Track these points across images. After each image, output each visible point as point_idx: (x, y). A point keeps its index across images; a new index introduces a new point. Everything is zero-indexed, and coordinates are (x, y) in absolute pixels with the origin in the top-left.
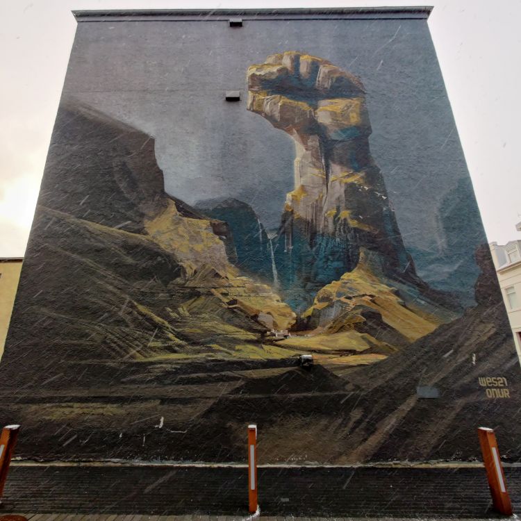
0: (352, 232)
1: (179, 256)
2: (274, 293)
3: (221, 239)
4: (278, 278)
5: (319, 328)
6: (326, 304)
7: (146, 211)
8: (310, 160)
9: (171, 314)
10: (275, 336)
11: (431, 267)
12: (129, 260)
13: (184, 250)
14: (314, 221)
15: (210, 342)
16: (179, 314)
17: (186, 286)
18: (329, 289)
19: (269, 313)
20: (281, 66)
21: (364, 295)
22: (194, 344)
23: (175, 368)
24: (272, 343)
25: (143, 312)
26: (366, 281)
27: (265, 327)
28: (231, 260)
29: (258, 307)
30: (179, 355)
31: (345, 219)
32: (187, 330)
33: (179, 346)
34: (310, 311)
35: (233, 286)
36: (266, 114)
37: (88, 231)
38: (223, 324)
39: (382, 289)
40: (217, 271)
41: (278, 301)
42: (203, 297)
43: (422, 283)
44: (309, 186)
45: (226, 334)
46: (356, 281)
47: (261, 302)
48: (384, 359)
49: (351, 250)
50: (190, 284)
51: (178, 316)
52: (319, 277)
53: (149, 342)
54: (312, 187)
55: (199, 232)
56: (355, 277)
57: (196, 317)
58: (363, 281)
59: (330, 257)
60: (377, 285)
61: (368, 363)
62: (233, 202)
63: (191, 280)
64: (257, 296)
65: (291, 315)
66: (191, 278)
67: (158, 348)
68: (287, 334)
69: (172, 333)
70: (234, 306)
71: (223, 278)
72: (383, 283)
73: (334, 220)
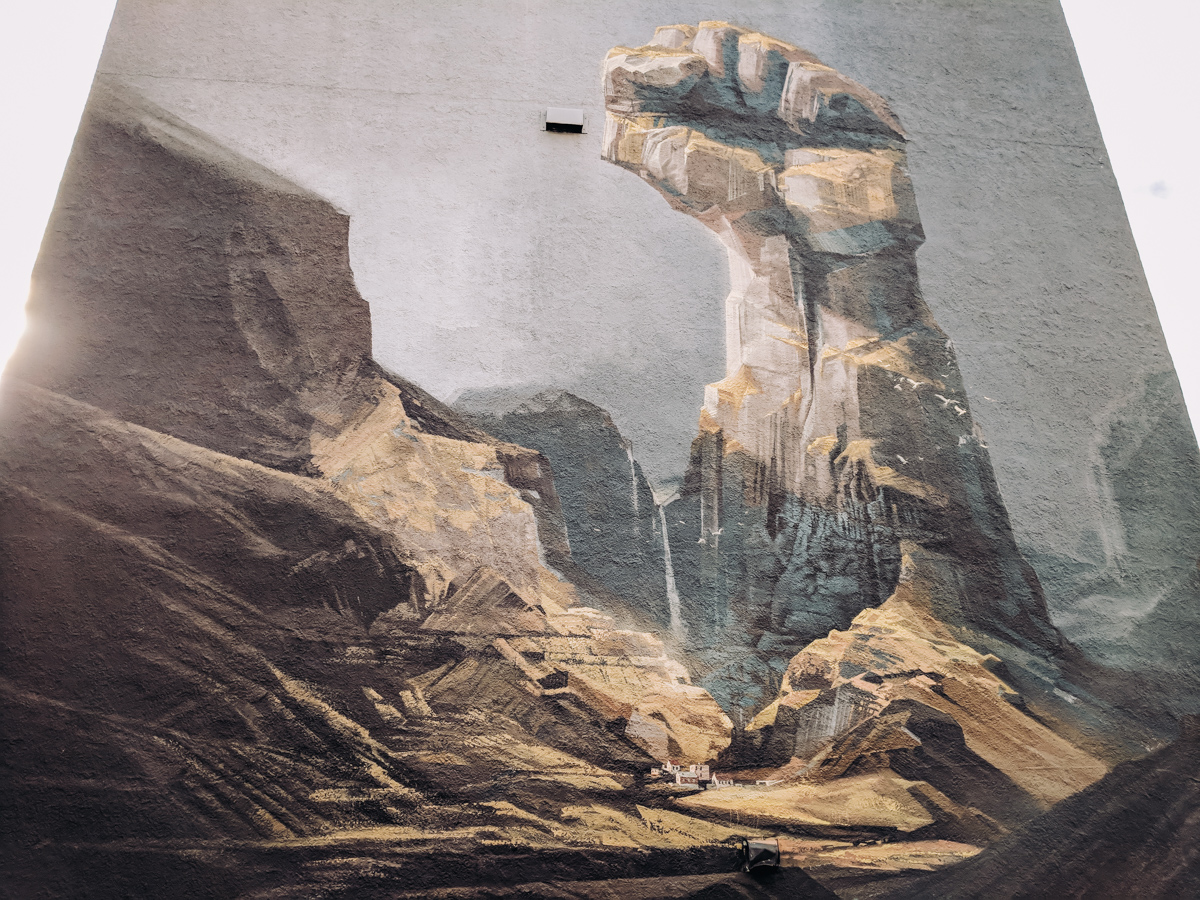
0: (880, 498)
1: (406, 541)
2: (670, 657)
3: (525, 498)
4: (683, 615)
5: (795, 761)
6: (813, 694)
7: (316, 411)
8: (767, 300)
9: (379, 707)
10: (673, 780)
11: (1087, 602)
12: (266, 547)
13: (423, 524)
14: (779, 462)
15: (496, 792)
16: (400, 706)
17: (424, 626)
18: (821, 653)
19: (657, 715)
20: (692, 56)
21: (913, 674)
22: (445, 797)
23: (385, 870)
24: (666, 801)
25: (299, 698)
26: (917, 632)
27: (645, 754)
28: (553, 558)
29: (623, 697)
30: (398, 829)
31: (861, 463)
32: (425, 756)
33: (400, 802)
34: (768, 715)
35: (557, 634)
36: (650, 175)
37: (150, 458)
38: (529, 742)
39: (960, 658)
40: (514, 589)
41: (682, 681)
42: (472, 662)
43: (1065, 646)
44: (763, 369)
45: (535, 773)
46: (891, 631)
47: (636, 682)
48: (972, 858)
49: (876, 547)
50: (436, 623)
51: (399, 715)
52: (794, 618)
53: (313, 789)
54: (773, 372)
55: (465, 475)
56: (890, 621)
57: (449, 719)
58: (910, 633)
59: (823, 564)
60: (949, 645)
61: (931, 866)
62: (560, 399)
63: (439, 612)
64: (623, 665)
65: (718, 725)
66: (439, 604)
67: (338, 806)
68: (707, 778)
69: (379, 763)
70: (559, 691)
71: (530, 609)
72: (964, 642)
73: (832, 463)
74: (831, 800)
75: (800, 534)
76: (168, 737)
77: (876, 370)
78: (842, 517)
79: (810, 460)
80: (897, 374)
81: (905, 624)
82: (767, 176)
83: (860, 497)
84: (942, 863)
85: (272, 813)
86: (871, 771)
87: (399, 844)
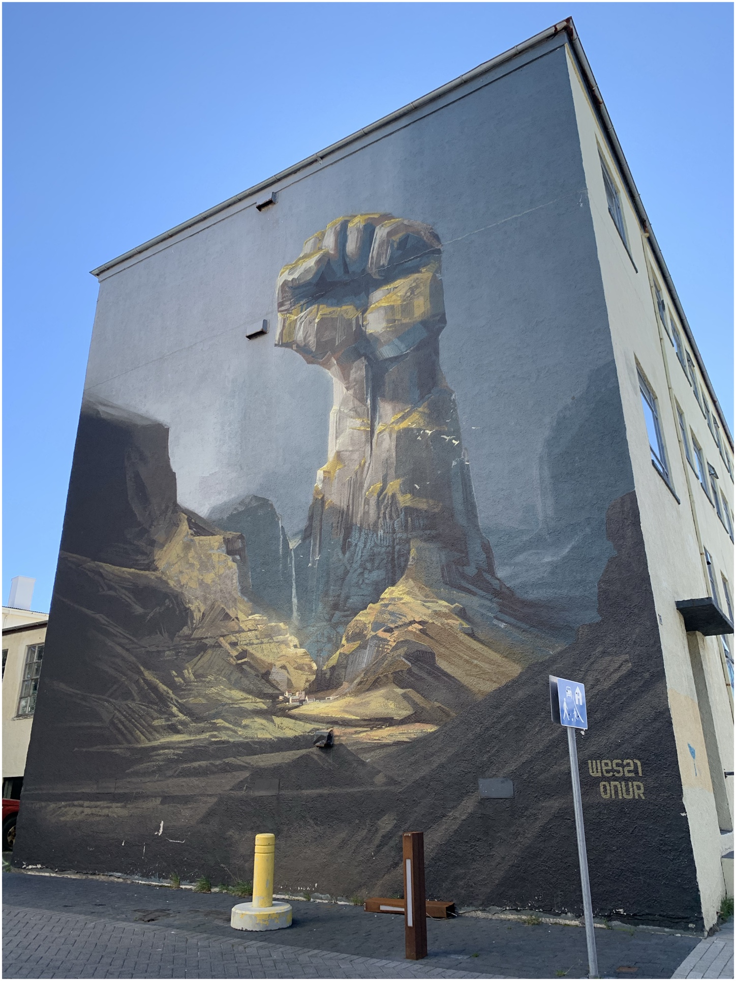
0: (402, 516)
1: (188, 595)
2: (291, 634)
3: (234, 561)
5: (345, 684)
6: (357, 644)
7: (156, 537)
8: (351, 405)
9: (176, 679)
10: (289, 702)
11: (521, 558)
12: (138, 610)
13: (194, 585)
14: (351, 507)
15: (217, 715)
16: (184, 679)
17: (193, 637)
18: (362, 619)
19: (284, 667)
20: (322, 252)
21: (411, 623)
22: (197, 719)
23: (177, 755)
24: (284, 713)
25: (149, 679)
26: (415, 597)
27: (277, 688)
28: (244, 591)
29: (270, 660)
30: (182, 736)
31: (394, 496)
32: (191, 700)
33: (182, 723)
34: (334, 660)
35: (243, 631)
36: (298, 346)
38: (230, 689)
39: (438, 609)
40: (227, 611)
41: (295, 646)
42: (210, 651)
43: (504, 590)
44: (346, 451)
45: (232, 704)
46: (402, 599)
47: (275, 651)
48: (433, 732)
49: (397, 547)
50: (197, 634)
51: (183, 682)
52: (351, 600)
53: (154, 720)
54: (351, 451)
55: (210, 554)
56: (401, 592)
57: (201, 681)
58: (411, 598)
59: (369, 565)
60: (432, 602)
61: (409, 738)
62: (251, 500)
63: (198, 628)
64: (270, 643)
65: (311, 668)
66: (199, 625)
67: (161, 726)
68: (303, 698)
69: (176, 706)
70: (243, 660)
71: (233, 620)
72: (442, 599)
73: (378, 499)
74: (361, 705)
75: (358, 548)
76: (109, 702)
77: (407, 430)
78: (381, 532)
79: (367, 502)
80: (419, 430)
81: (408, 593)
82: (357, 318)
83: (391, 518)
84: (416, 737)
85: (140, 732)
86: (384, 685)
87: (182, 742)
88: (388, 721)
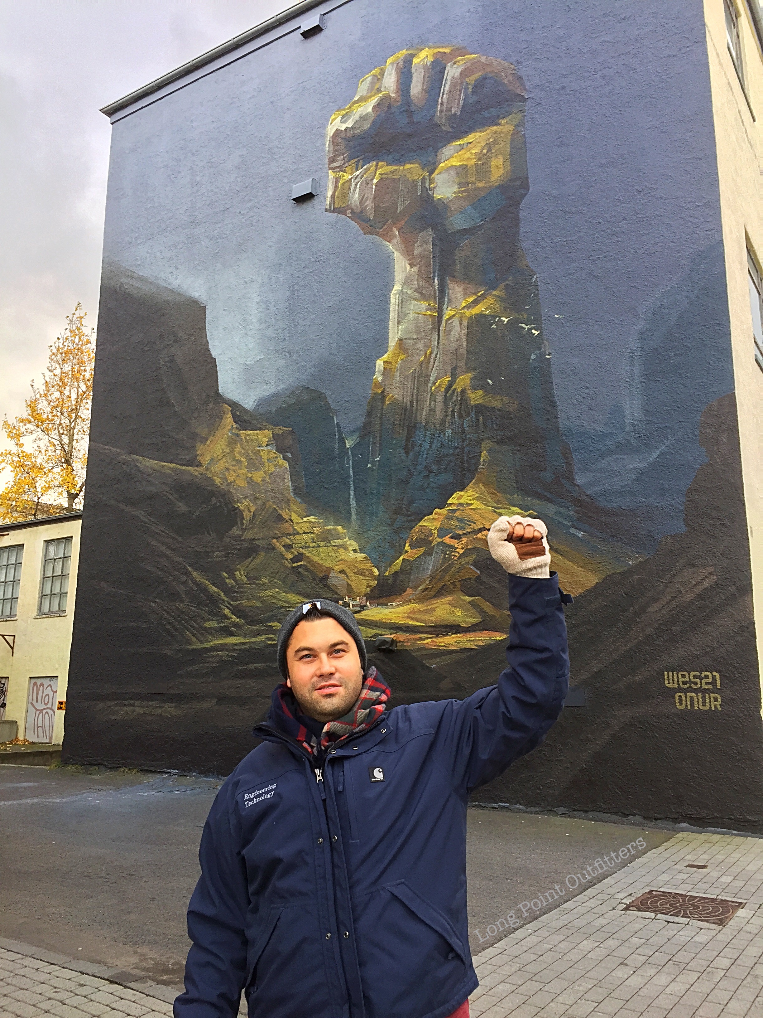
0: (473, 414)
1: (236, 493)
2: (351, 538)
3: (285, 458)
5: (409, 591)
6: (422, 550)
7: (198, 430)
8: (415, 285)
9: (227, 581)
11: (604, 463)
12: (182, 508)
13: (242, 483)
14: (415, 404)
15: (273, 618)
16: (235, 580)
17: (243, 538)
18: (428, 524)
19: (343, 572)
20: (380, 95)
21: (480, 530)
22: (252, 622)
23: (232, 657)
25: (198, 580)
26: (485, 503)
27: (337, 593)
28: (297, 491)
29: (328, 564)
30: (236, 638)
31: (463, 391)
32: (245, 603)
33: (236, 625)
34: (397, 565)
35: (298, 533)
36: (353, 212)
37: (140, 471)
38: (286, 592)
40: (280, 512)
41: (355, 551)
42: (263, 553)
43: (584, 498)
44: (410, 339)
45: (289, 607)
46: (471, 505)
47: (333, 554)
48: (502, 640)
49: (467, 449)
50: (248, 535)
51: (234, 584)
52: (415, 505)
53: (205, 622)
54: (416, 339)
55: (259, 451)
56: (470, 498)
57: (254, 583)
58: (481, 504)
59: (434, 467)
60: (505, 508)
61: (477, 646)
62: (302, 392)
63: (249, 529)
64: (328, 546)
65: (372, 573)
66: (249, 525)
67: (213, 629)
68: (364, 604)
69: (228, 608)
70: (299, 564)
71: (287, 522)
72: (515, 506)
73: (445, 396)
74: (426, 612)
75: (423, 449)
76: (155, 602)
77: (481, 316)
78: (448, 432)
79: (433, 397)
80: (494, 317)
81: (478, 499)
82: (423, 179)
83: (460, 416)
84: (484, 644)
85: (191, 633)
86: (450, 593)
87: (236, 645)
88: (455, 629)
